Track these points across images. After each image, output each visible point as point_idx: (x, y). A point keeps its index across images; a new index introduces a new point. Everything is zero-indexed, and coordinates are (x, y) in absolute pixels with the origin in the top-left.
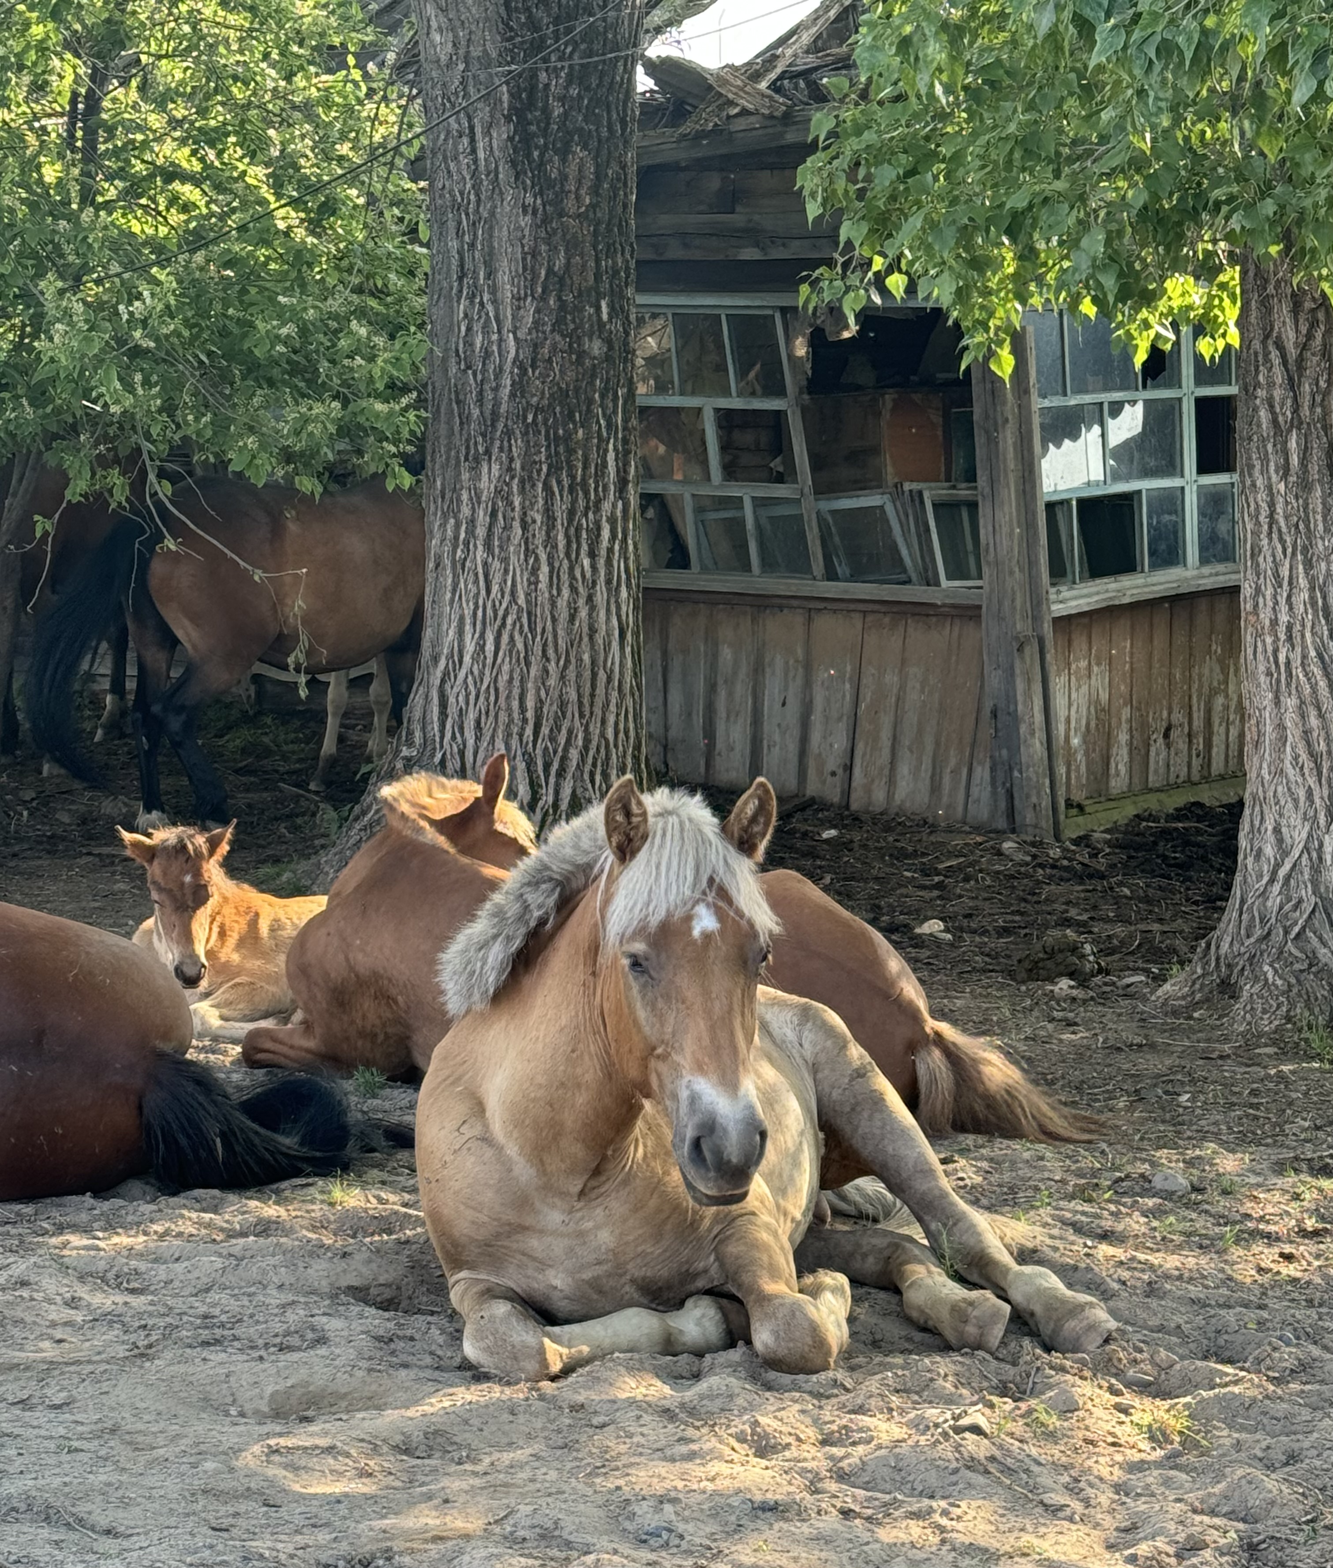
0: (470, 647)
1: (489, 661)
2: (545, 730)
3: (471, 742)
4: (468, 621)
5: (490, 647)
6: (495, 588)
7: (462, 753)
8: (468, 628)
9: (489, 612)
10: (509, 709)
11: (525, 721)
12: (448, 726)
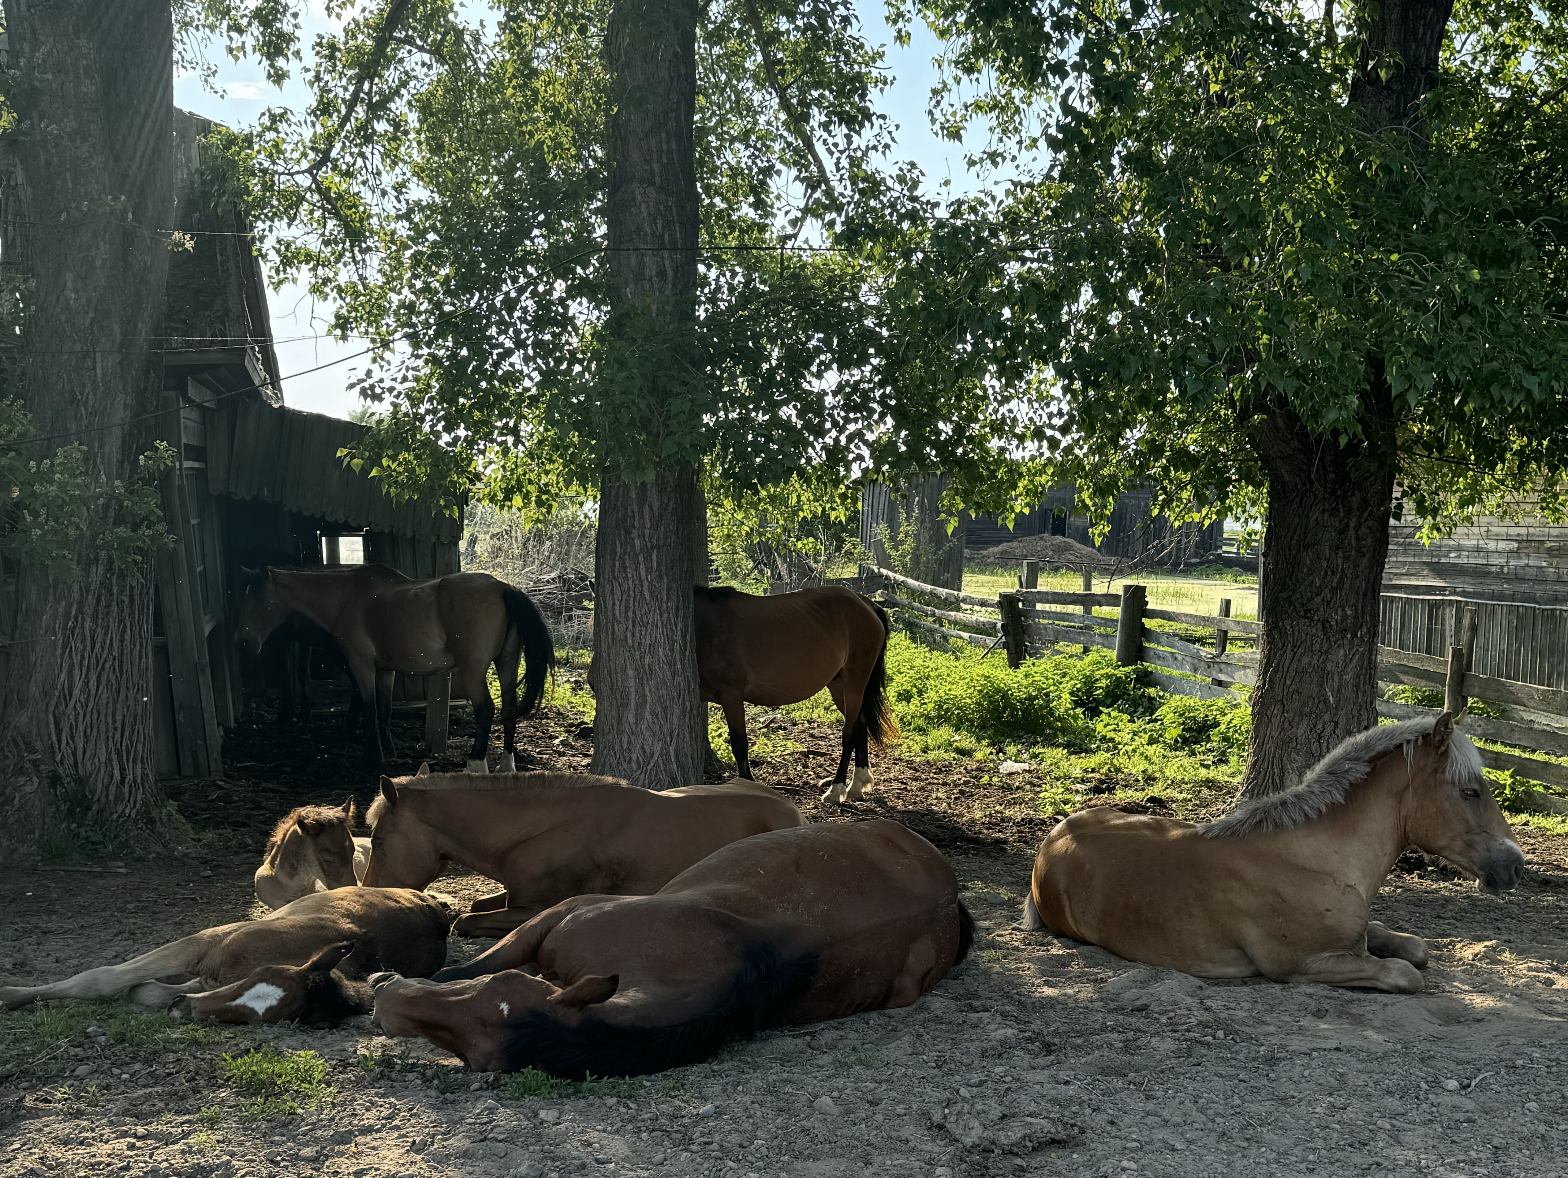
0: (78, 685)
1: (93, 692)
2: (127, 734)
3: (81, 746)
4: (77, 667)
5: (93, 683)
6: (98, 645)
7: (74, 754)
8: (77, 672)
9: (93, 661)
10: (107, 723)
11: (115, 729)
12: (64, 737)
